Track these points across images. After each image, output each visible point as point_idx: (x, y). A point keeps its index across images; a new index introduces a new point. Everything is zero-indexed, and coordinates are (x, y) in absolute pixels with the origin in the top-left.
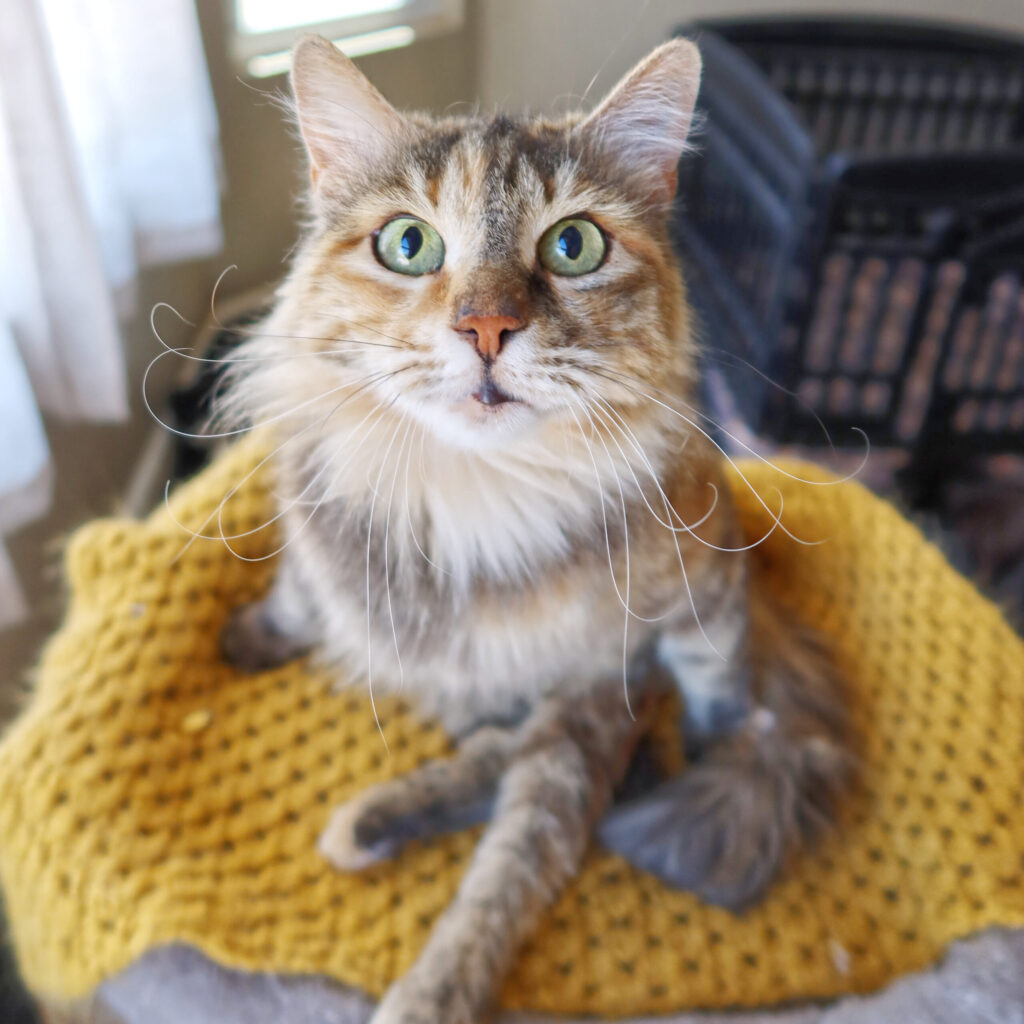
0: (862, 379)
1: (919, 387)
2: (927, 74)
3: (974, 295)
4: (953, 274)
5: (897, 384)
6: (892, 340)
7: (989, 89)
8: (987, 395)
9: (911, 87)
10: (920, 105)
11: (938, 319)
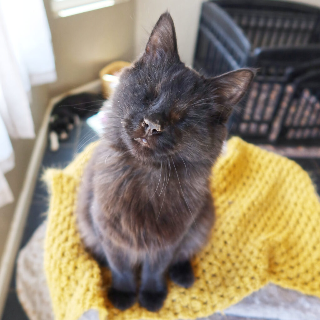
0: (259, 123)
1: (277, 125)
2: (284, 20)
3: (297, 95)
4: (290, 89)
5: (270, 124)
6: (270, 110)
7: (303, 26)
8: (298, 128)
9: (278, 24)
10: (281, 30)
11: (284, 105)
